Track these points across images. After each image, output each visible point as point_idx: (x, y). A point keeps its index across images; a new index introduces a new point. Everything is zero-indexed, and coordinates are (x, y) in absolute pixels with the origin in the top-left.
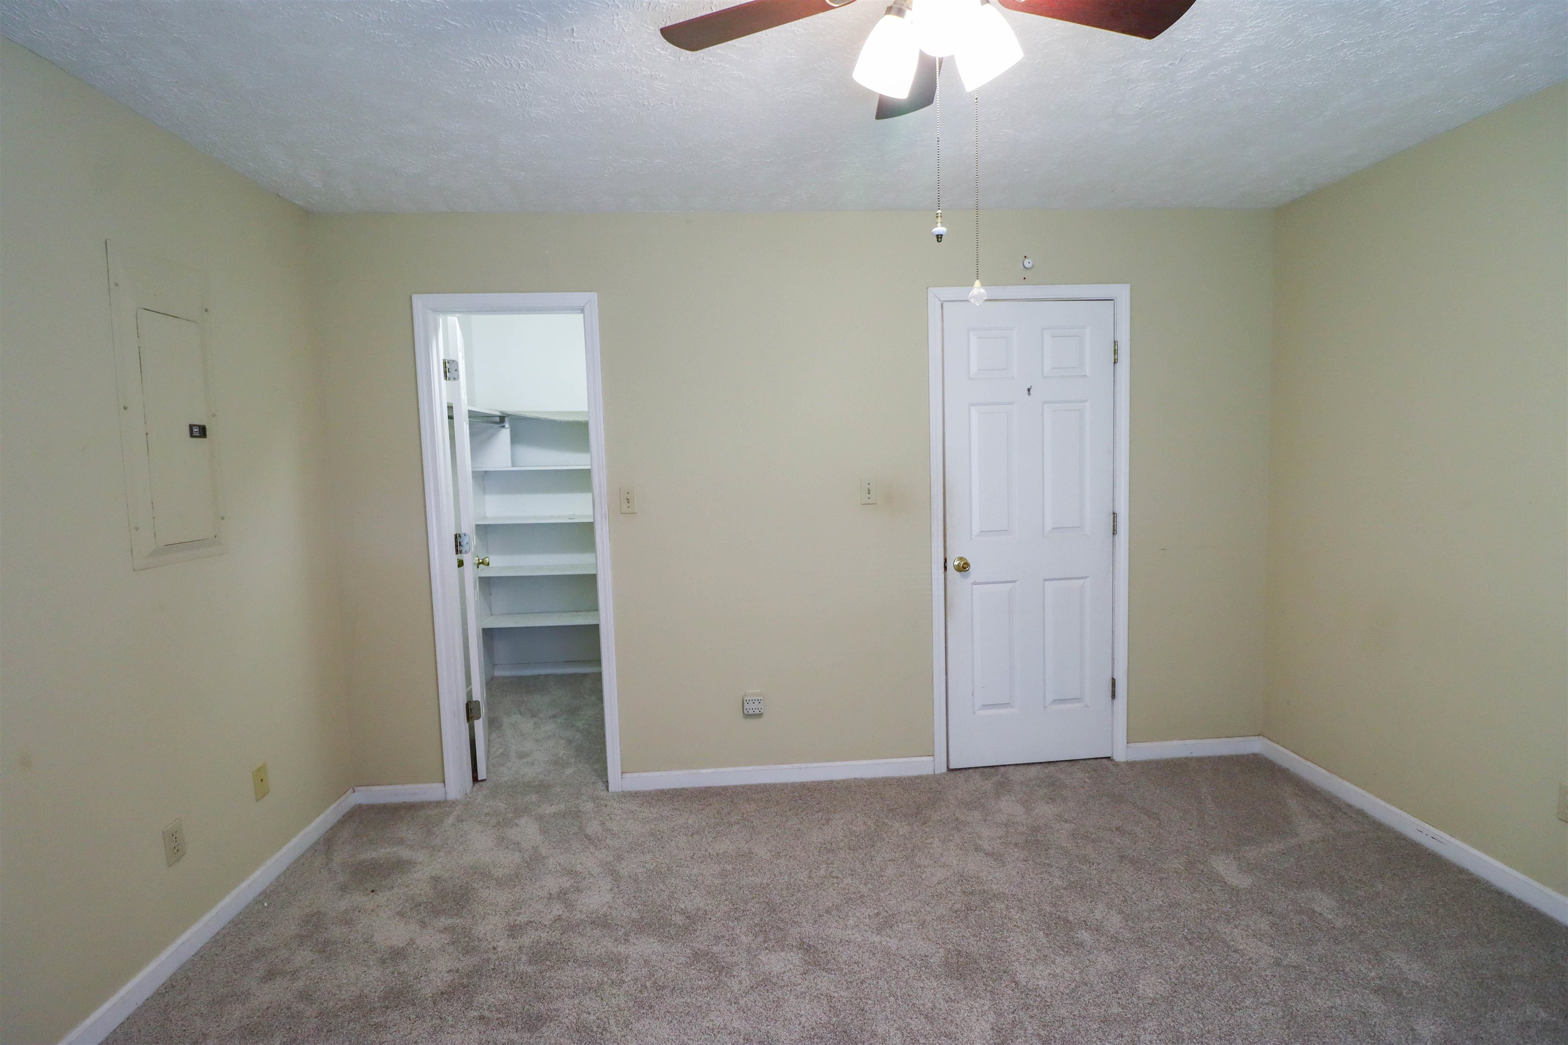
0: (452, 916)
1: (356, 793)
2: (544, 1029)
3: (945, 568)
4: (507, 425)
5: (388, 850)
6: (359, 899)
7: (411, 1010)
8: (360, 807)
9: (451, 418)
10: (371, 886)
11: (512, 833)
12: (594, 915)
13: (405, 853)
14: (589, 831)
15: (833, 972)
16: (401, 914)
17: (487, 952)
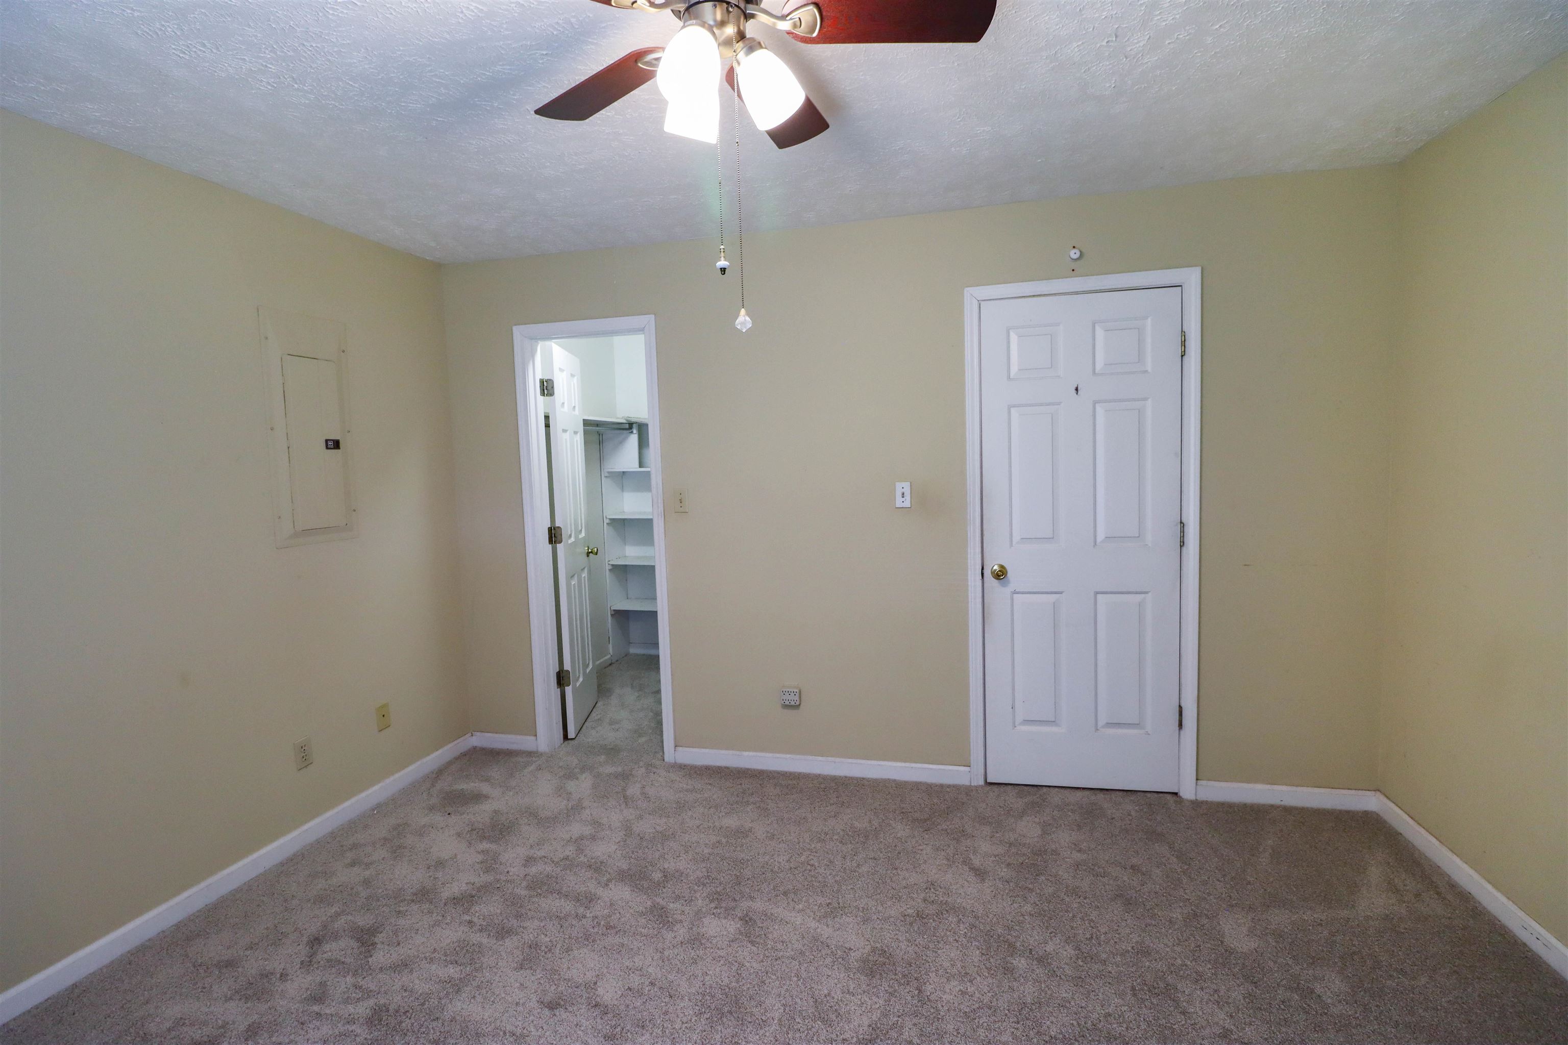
0: (492, 842)
1: (473, 737)
2: (507, 940)
3: (982, 574)
4: (635, 431)
5: (476, 785)
6: (438, 818)
7: (427, 906)
8: (475, 748)
9: (547, 426)
10: (450, 810)
11: (571, 785)
12: (593, 861)
13: (485, 788)
14: (629, 792)
15: (757, 945)
16: (459, 835)
17: (501, 874)
